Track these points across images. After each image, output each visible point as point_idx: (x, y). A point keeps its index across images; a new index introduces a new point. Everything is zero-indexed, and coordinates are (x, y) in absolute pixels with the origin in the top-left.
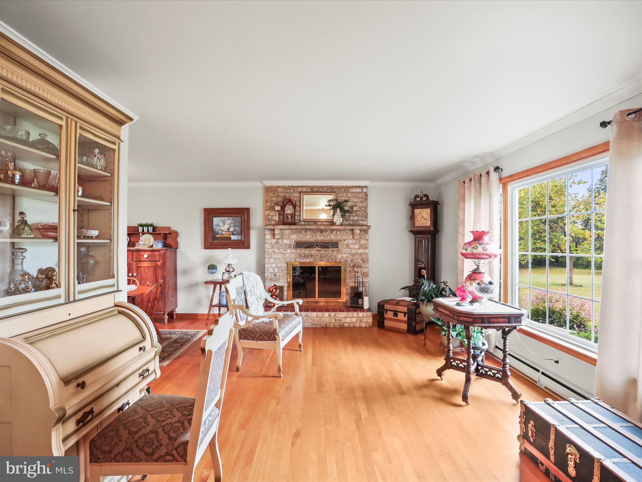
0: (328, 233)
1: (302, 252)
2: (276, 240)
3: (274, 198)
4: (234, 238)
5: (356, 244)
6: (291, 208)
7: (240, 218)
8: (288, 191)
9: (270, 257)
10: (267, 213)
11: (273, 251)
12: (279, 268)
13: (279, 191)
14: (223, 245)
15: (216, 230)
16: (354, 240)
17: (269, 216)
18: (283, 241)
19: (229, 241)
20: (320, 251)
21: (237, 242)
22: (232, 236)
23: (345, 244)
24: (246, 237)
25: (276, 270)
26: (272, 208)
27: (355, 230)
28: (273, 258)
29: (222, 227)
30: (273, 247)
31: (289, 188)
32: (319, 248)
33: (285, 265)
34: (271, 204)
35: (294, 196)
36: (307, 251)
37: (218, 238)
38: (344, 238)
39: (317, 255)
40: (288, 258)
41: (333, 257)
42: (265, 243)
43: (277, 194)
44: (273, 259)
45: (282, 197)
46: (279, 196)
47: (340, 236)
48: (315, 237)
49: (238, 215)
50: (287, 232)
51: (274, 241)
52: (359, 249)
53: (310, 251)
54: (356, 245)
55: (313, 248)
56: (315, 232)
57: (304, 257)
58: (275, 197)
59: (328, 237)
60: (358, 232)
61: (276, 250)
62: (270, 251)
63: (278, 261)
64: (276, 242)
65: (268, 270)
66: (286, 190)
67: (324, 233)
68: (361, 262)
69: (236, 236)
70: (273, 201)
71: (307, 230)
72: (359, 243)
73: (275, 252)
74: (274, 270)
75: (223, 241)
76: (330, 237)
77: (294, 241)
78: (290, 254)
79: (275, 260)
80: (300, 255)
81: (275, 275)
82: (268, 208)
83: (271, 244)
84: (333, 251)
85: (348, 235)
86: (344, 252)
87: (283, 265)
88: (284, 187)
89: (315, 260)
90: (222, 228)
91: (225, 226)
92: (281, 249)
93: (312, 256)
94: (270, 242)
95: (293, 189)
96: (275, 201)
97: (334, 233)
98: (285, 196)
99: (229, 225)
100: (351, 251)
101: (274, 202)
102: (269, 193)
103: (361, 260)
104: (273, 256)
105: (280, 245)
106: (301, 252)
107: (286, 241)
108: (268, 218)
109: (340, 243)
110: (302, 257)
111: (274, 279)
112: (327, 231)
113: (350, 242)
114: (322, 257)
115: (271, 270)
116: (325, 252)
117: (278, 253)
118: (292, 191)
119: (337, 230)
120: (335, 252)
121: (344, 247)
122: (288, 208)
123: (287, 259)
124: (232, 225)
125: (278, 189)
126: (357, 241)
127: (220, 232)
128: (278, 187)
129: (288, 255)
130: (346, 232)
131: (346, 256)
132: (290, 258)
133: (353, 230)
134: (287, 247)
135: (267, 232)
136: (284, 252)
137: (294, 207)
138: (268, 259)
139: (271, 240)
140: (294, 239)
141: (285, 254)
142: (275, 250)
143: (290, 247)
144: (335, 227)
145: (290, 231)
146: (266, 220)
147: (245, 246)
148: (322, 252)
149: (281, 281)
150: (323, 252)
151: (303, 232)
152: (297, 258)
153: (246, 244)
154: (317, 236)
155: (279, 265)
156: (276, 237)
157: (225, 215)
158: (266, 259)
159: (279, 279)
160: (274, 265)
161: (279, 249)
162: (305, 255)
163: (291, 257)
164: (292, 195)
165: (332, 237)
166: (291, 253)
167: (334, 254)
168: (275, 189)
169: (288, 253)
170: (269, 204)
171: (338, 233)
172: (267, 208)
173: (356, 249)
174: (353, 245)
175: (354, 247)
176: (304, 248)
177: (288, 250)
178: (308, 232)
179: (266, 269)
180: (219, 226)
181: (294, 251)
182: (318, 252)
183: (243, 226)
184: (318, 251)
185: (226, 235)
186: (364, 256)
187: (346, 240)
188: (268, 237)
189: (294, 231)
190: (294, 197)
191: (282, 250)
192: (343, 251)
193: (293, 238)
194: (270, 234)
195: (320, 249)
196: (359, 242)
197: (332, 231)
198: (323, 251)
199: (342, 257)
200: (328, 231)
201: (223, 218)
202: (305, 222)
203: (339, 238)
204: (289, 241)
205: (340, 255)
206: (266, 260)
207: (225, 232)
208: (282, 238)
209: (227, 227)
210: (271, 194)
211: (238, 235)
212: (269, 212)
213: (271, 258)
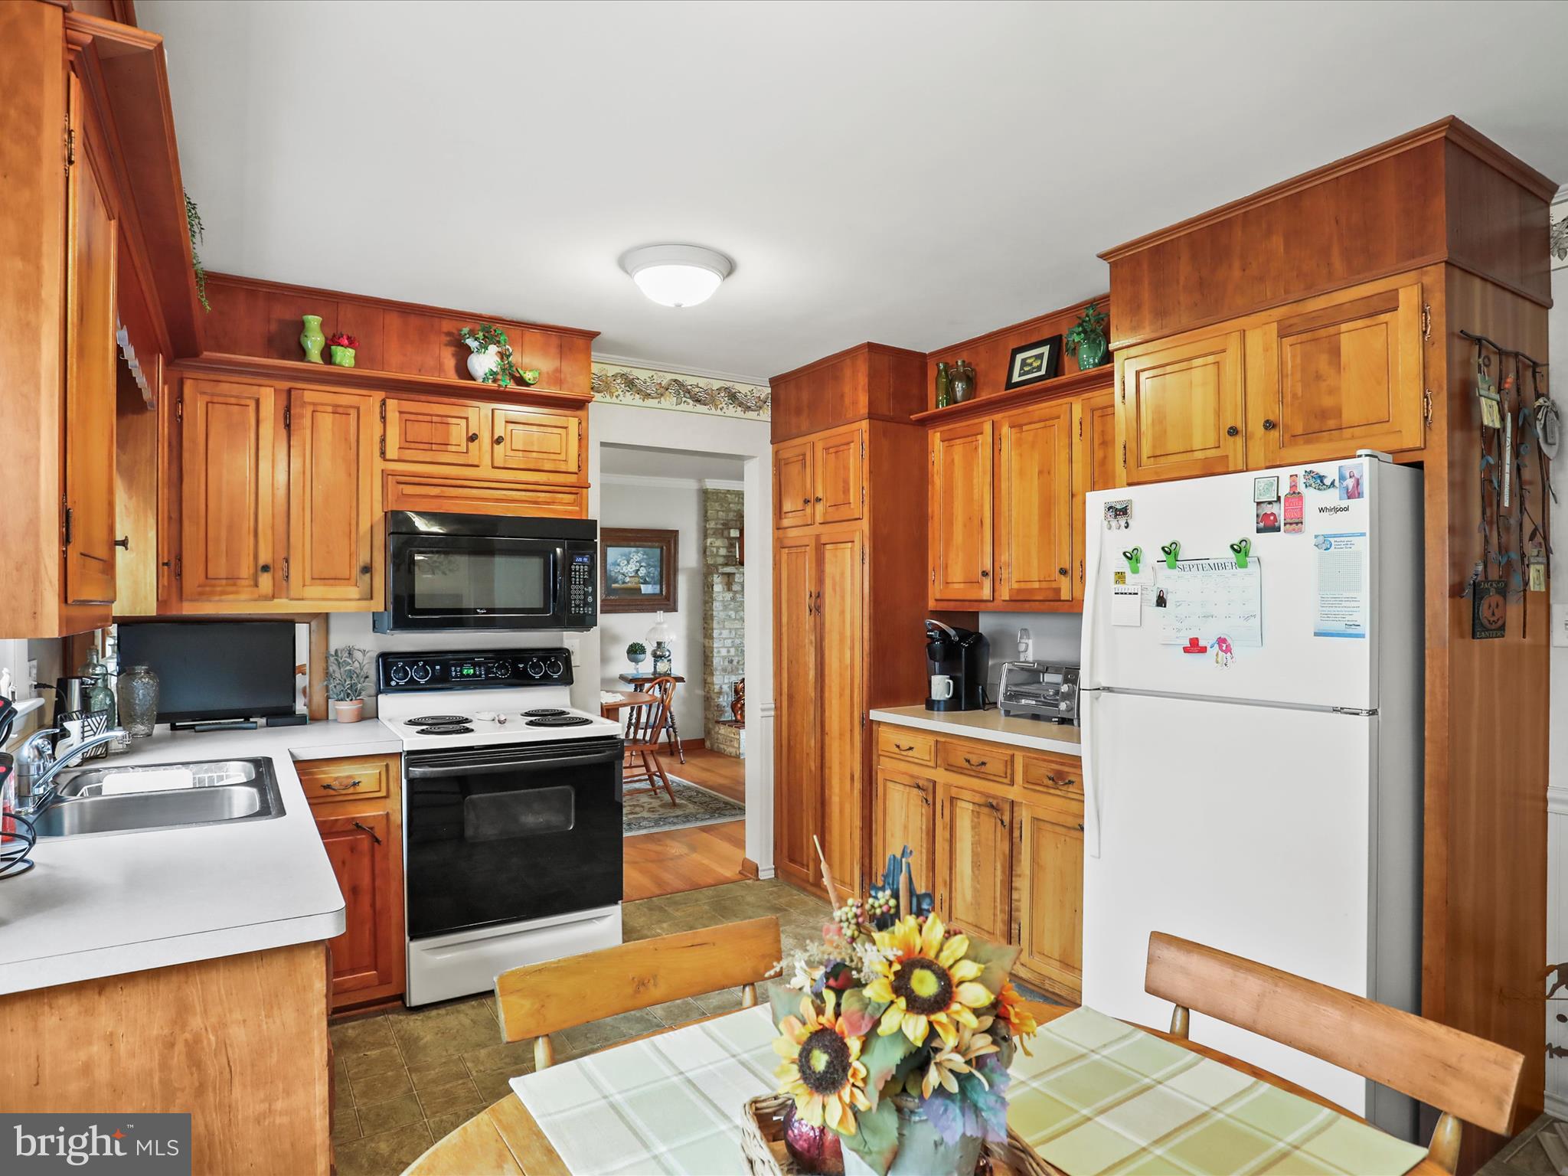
2: (731, 595)
3: (721, 513)
4: (646, 589)
7: (658, 551)
9: (722, 626)
12: (737, 648)
14: (629, 605)
15: (613, 574)
19: (638, 597)
21: (652, 598)
22: (642, 586)
24: (672, 589)
25: (732, 651)
28: (726, 629)
30: (725, 608)
34: (716, 524)
42: (713, 600)
45: (734, 511)
49: (657, 544)
51: (728, 596)
61: (733, 614)
62: (722, 615)
63: (737, 634)
64: (733, 599)
65: (719, 652)
69: (650, 586)
70: (719, 519)
73: (730, 617)
74: (728, 652)
75: (627, 597)
79: (730, 632)
81: (731, 662)
82: (711, 532)
83: (723, 601)
90: (624, 570)
91: (629, 566)
94: (721, 599)
96: (723, 520)
99: (638, 564)
101: (722, 522)
104: (728, 624)
105: (739, 604)
111: (729, 669)
115: (724, 652)
117: (735, 619)
124: (643, 564)
127: (620, 577)
135: (717, 579)
138: (718, 631)
139: (724, 595)
142: (729, 614)
147: (668, 607)
153: (671, 602)
155: (738, 642)
156: (735, 588)
157: (632, 544)
158: (715, 631)
159: (738, 669)
160: (728, 643)
161: (737, 612)
168: (723, 496)
179: (715, 650)
180: (619, 565)
185: (631, 583)
188: (718, 588)
194: (721, 583)
201: (627, 550)
206: (715, 633)
207: (631, 577)
209: (634, 568)
211: (655, 583)
213: (724, 628)
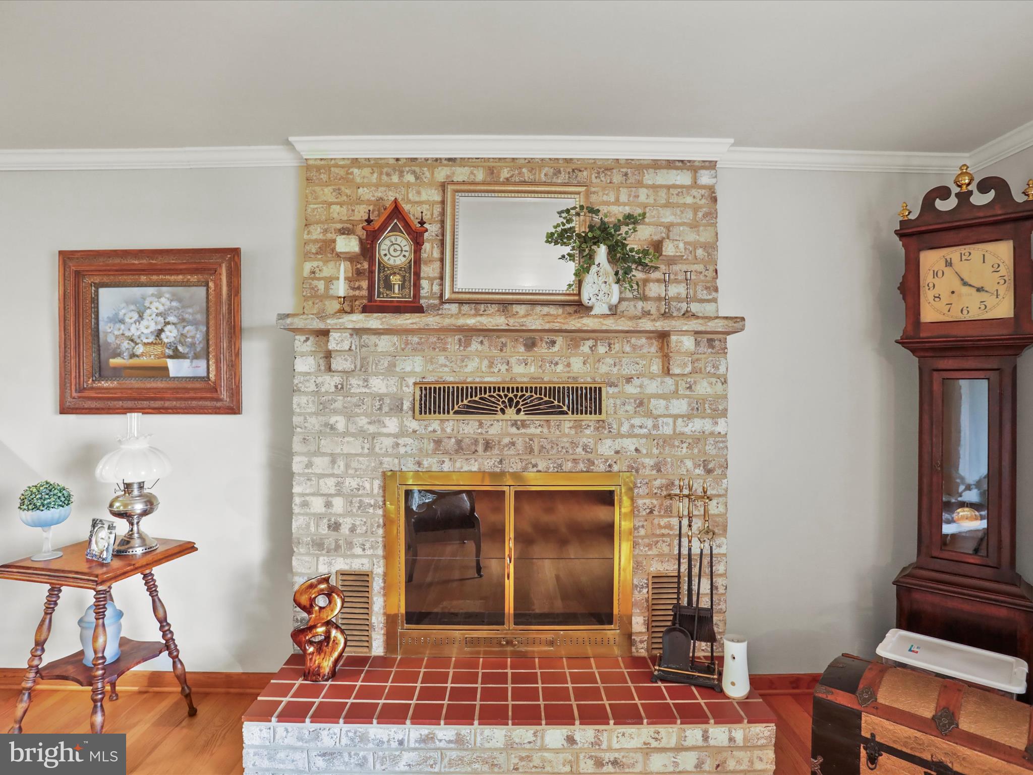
0: (556, 348)
1: (449, 430)
2: (337, 379)
3: (336, 208)
4: (178, 368)
5: (675, 394)
6: (404, 243)
7: (203, 290)
8: (395, 179)
9: (313, 448)
10: (308, 266)
11: (326, 425)
12: (349, 497)
13: (358, 180)
14: (135, 399)
15: (111, 339)
16: (669, 381)
17: (315, 282)
18: (366, 380)
19: (160, 384)
20: (524, 425)
21: (190, 386)
22: (171, 364)
23: (629, 397)
24: (224, 368)
25: (338, 504)
26: (327, 249)
27: (673, 338)
28: (324, 454)
29: (133, 328)
30: (324, 408)
31: (400, 165)
32: (519, 411)
33: (377, 483)
34: (325, 231)
35: (417, 199)
36: (470, 426)
37: (118, 372)
38: (627, 371)
39: (513, 444)
40: (386, 454)
41: (579, 450)
42: (295, 391)
43: (348, 192)
44: (327, 459)
45: (369, 202)
46: (359, 201)
47: (609, 361)
48: (504, 368)
49: (194, 278)
50: (385, 343)
51: (329, 382)
52: (688, 417)
53: (481, 425)
54: (675, 402)
55: (494, 412)
56: (504, 345)
57: (457, 452)
58: (341, 204)
59: (560, 368)
60: (688, 343)
61: (340, 422)
62: (314, 423)
63: (347, 466)
64: (339, 388)
65: (305, 504)
66: (388, 175)
67: (542, 349)
68: (697, 471)
69: (186, 363)
70: (332, 220)
71: (468, 334)
72: (688, 392)
73: (332, 428)
74: (328, 505)
75: (135, 383)
76: (569, 365)
77: (415, 384)
78: (396, 436)
79: (333, 462)
80: (438, 442)
81: (335, 527)
82: (314, 248)
83: (317, 393)
84: (578, 426)
85: (642, 357)
86: (625, 429)
87: (367, 485)
88: (377, 165)
89: (501, 462)
90: (134, 331)
91: (144, 323)
92: (358, 415)
93: (488, 446)
94: (312, 387)
95: (414, 172)
96: (341, 221)
97: (585, 348)
98: (381, 199)
99: (160, 319)
100: (656, 427)
101: (339, 226)
102: (317, 189)
103: (697, 466)
104: (327, 445)
105: (355, 400)
106: (443, 430)
107: (378, 385)
108: (314, 289)
109: (611, 390)
110: (446, 453)
111: (330, 542)
112: (553, 343)
113: (652, 387)
114: (531, 451)
116: (545, 430)
117: (346, 434)
118: (410, 178)
119: (597, 335)
120: (588, 432)
121: (628, 408)
122: (387, 242)
123: (386, 460)
124: (171, 319)
125: (356, 171)
126: (682, 385)
127: (125, 345)
128: (355, 162)
129: (388, 442)
130: (634, 347)
131: (632, 448)
132: (398, 456)
133: (663, 336)
134: (386, 409)
135: (303, 345)
136: (372, 429)
137: (417, 239)
138: (305, 459)
139: (320, 380)
140: (412, 373)
141: (374, 436)
142: (332, 420)
143: (397, 408)
144: (588, 323)
145: (395, 339)
146: (306, 298)
147: (219, 404)
148: (532, 430)
149: (358, 551)
150: (538, 431)
151: (452, 342)
152: (427, 455)
153: (224, 395)
154: (513, 361)
155: (351, 483)
156: (338, 363)
157: (143, 278)
158: (296, 459)
159: (350, 545)
160: (329, 485)
161: (350, 418)
162: (459, 442)
163: (402, 450)
164: (412, 196)
165: (577, 364)
166: (402, 433)
167: (584, 440)
168: (342, 172)
169: (388, 435)
170: (316, 233)
171: (602, 349)
172: (308, 248)
173: (676, 417)
174: (663, 403)
175: (667, 408)
176: (456, 413)
177: (387, 420)
178: (475, 346)
179: (297, 500)
180: (122, 321)
181: (413, 425)
182: (514, 430)
183: (212, 323)
184: (515, 424)
185: (147, 356)
186: (710, 449)
187: (636, 382)
188: (305, 364)
189: (416, 339)
190: (420, 203)
191: (363, 421)
192: (621, 424)
193: (408, 369)
194: (313, 353)
195: (522, 416)
196: (690, 388)
197: (576, 337)
198: (537, 426)
199: (617, 452)
200: (560, 340)
201: (136, 292)
202: (461, 302)
203: (603, 369)
204: (393, 381)
205: (608, 442)
206: (298, 465)
207: (145, 344)
208: (363, 369)
209: (153, 327)
210: (327, 193)
211: (196, 357)
212: (315, 264)
213: (318, 453)
